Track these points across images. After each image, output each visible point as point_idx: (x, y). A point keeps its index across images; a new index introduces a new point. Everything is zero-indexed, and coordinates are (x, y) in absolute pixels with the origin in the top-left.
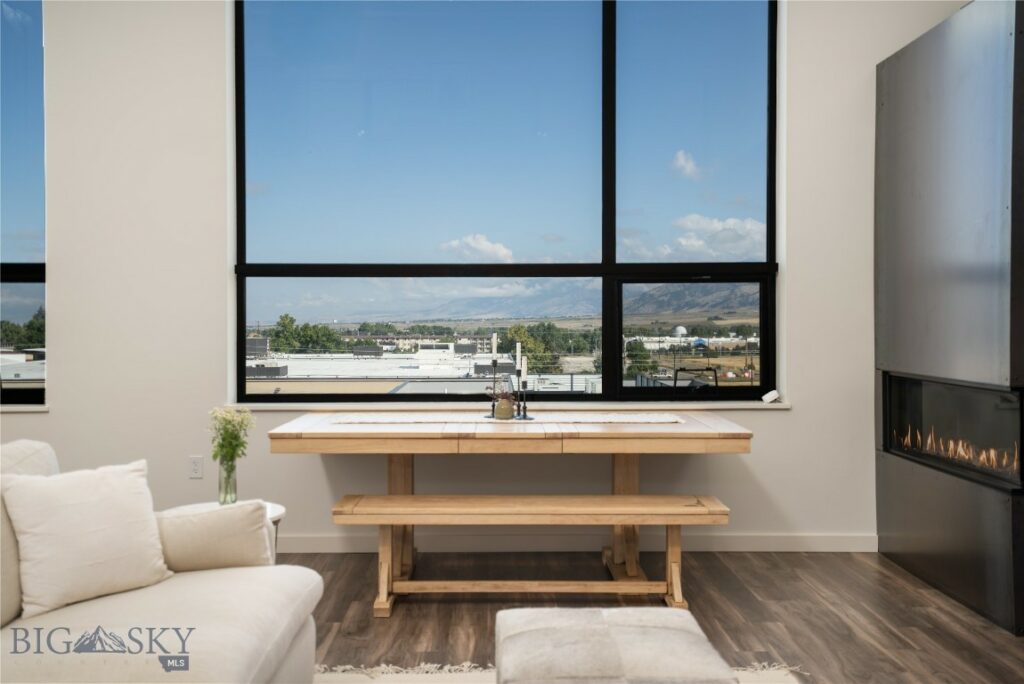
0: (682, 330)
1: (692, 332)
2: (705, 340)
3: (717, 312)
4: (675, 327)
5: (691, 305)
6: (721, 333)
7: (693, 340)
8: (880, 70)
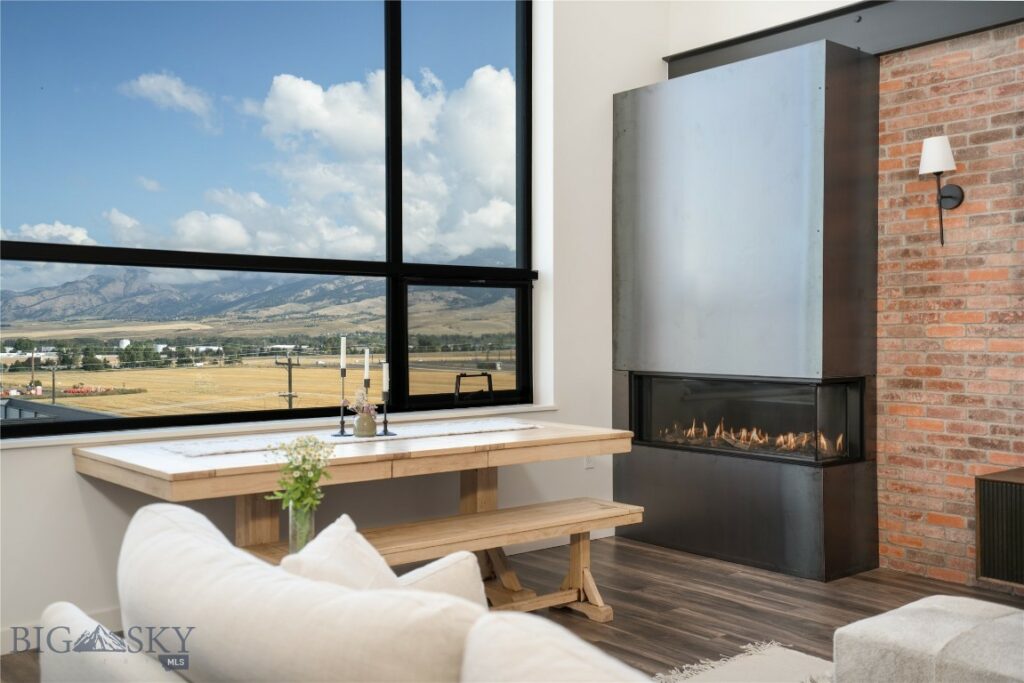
8: (619, 99)
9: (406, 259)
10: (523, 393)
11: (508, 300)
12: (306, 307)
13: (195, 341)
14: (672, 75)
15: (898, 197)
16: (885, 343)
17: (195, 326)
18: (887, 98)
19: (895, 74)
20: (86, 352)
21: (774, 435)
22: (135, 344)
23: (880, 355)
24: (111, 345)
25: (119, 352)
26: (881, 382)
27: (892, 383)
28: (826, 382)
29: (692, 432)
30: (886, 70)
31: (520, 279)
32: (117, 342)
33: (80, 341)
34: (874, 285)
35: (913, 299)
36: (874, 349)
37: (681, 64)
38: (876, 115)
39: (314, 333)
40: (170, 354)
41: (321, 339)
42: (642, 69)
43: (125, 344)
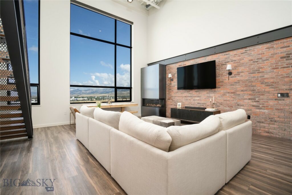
0: (73, 97)
1: (75, 97)
2: (78, 99)
3: (79, 95)
4: (72, 97)
5: (74, 94)
6: (80, 98)
7: (75, 99)
8: (141, 69)
9: (117, 86)
10: (130, 101)
11: (129, 91)
12: (120, 92)
13: (105, 97)
14: (148, 66)
15: (168, 80)
16: (167, 95)
17: (105, 95)
18: (167, 69)
19: (168, 67)
20: (91, 98)
21: (156, 105)
22: (97, 97)
23: (167, 96)
24: (94, 97)
25: (95, 98)
26: (167, 99)
27: (168, 99)
28: (160, 99)
29: (148, 105)
30: (167, 66)
31: (130, 88)
32: (95, 97)
33: (90, 97)
34: (166, 89)
35: (169, 90)
36: (166, 96)
37: (149, 65)
38: (166, 71)
39: (121, 96)
40: (102, 99)
41: (122, 96)
42: (144, 65)
43: (96, 97)
